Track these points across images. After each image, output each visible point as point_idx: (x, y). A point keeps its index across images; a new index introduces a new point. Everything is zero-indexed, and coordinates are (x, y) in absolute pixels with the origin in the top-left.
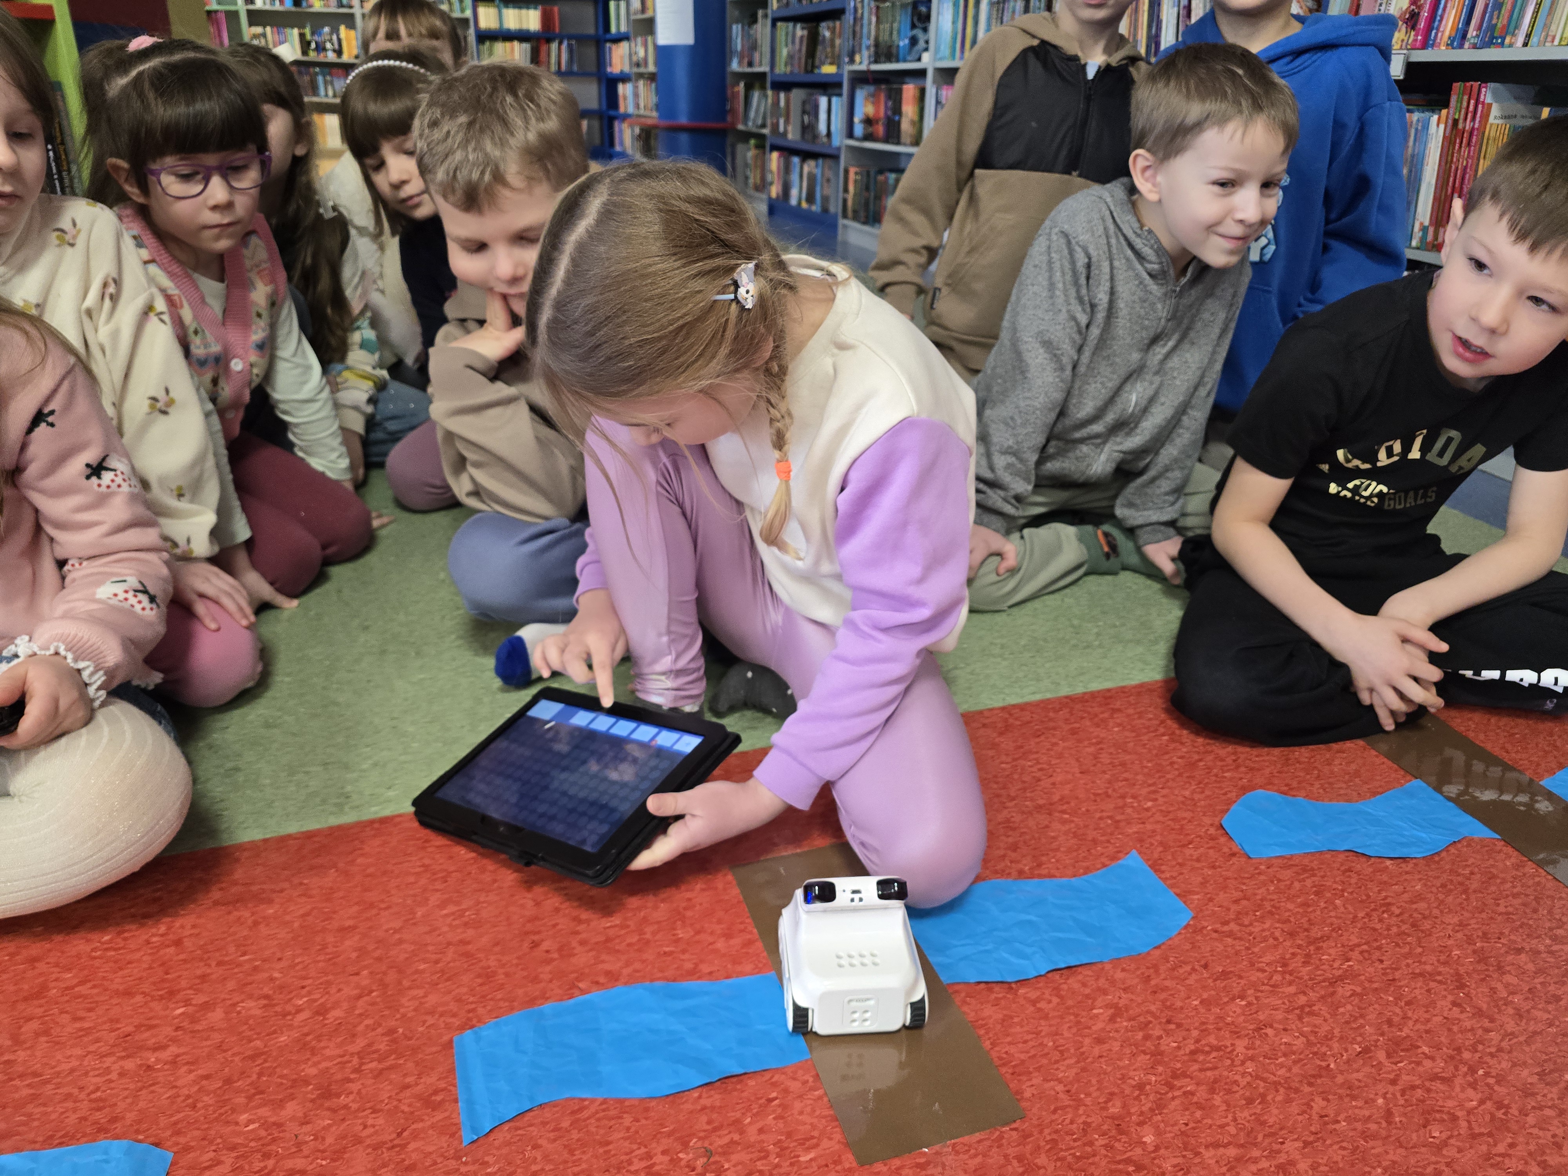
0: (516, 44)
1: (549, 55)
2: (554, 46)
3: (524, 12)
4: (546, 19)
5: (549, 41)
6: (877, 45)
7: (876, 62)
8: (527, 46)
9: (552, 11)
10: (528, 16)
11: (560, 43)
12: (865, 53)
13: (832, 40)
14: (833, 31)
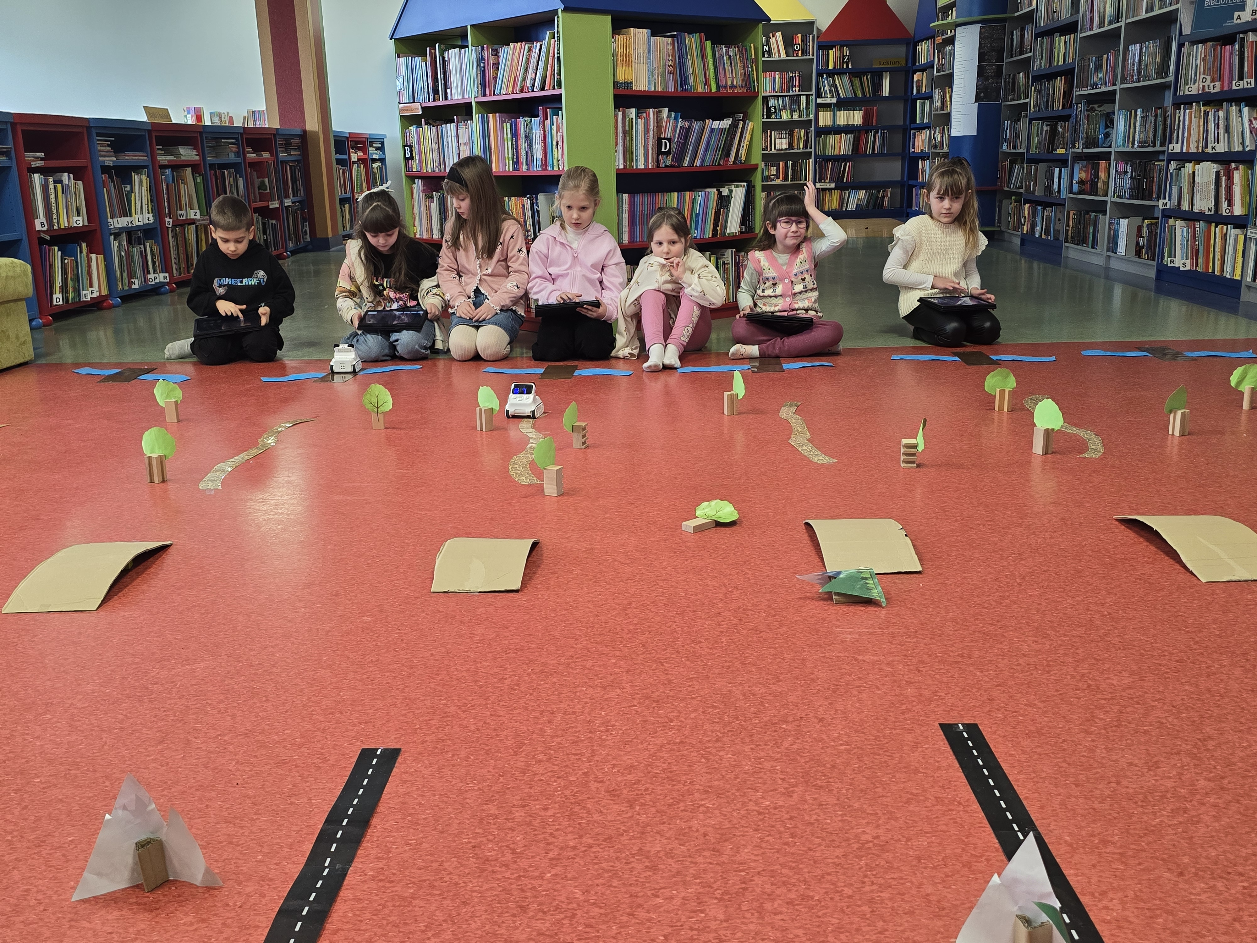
0: (843, 135)
1: (867, 142)
2: (871, 135)
3: (851, 112)
4: (866, 118)
5: (867, 132)
6: (1087, 138)
7: (1087, 148)
8: (851, 136)
9: (871, 111)
10: (854, 115)
11: (876, 133)
12: (1081, 142)
13: (1064, 134)
14: (1064, 129)
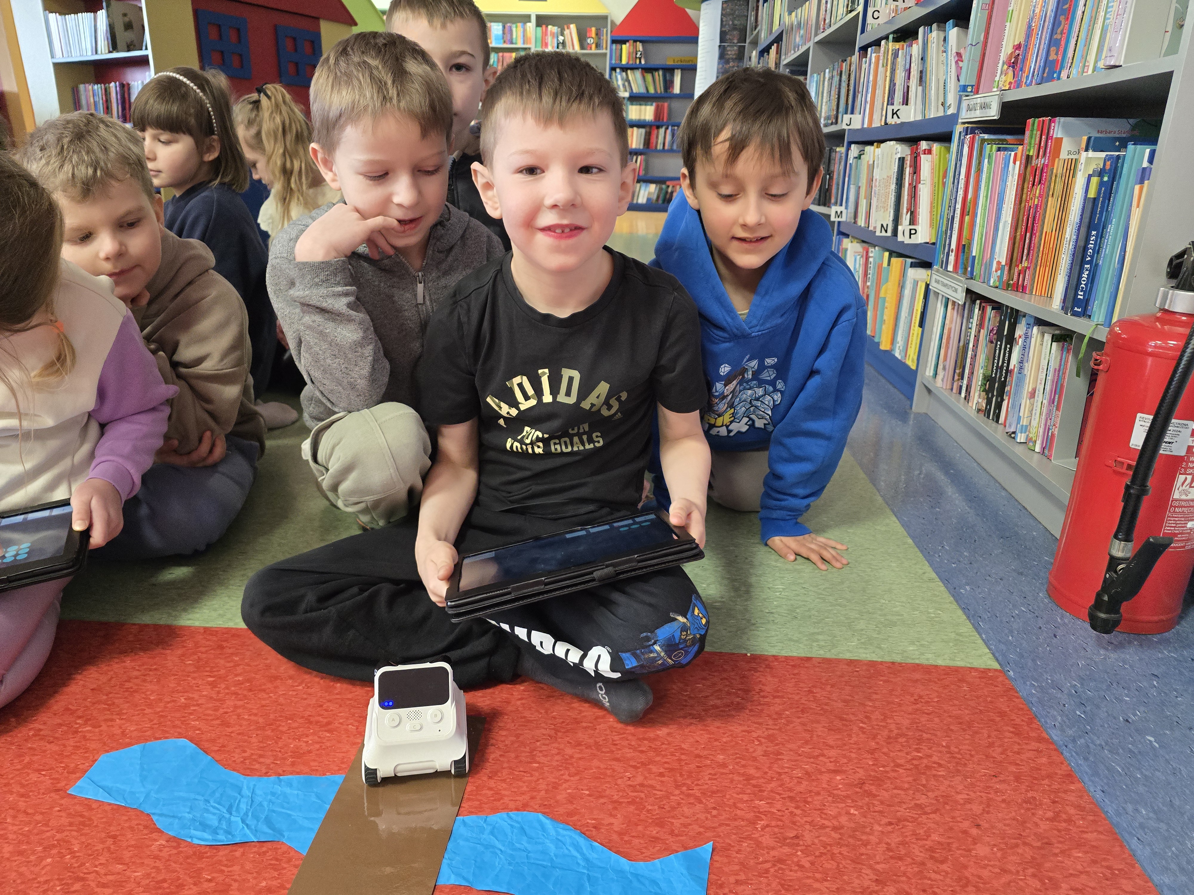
0: (635, 129)
1: (657, 137)
2: (662, 131)
3: (643, 107)
4: (658, 114)
5: (658, 127)
8: (643, 131)
9: (663, 106)
10: (645, 110)
11: (667, 128)
